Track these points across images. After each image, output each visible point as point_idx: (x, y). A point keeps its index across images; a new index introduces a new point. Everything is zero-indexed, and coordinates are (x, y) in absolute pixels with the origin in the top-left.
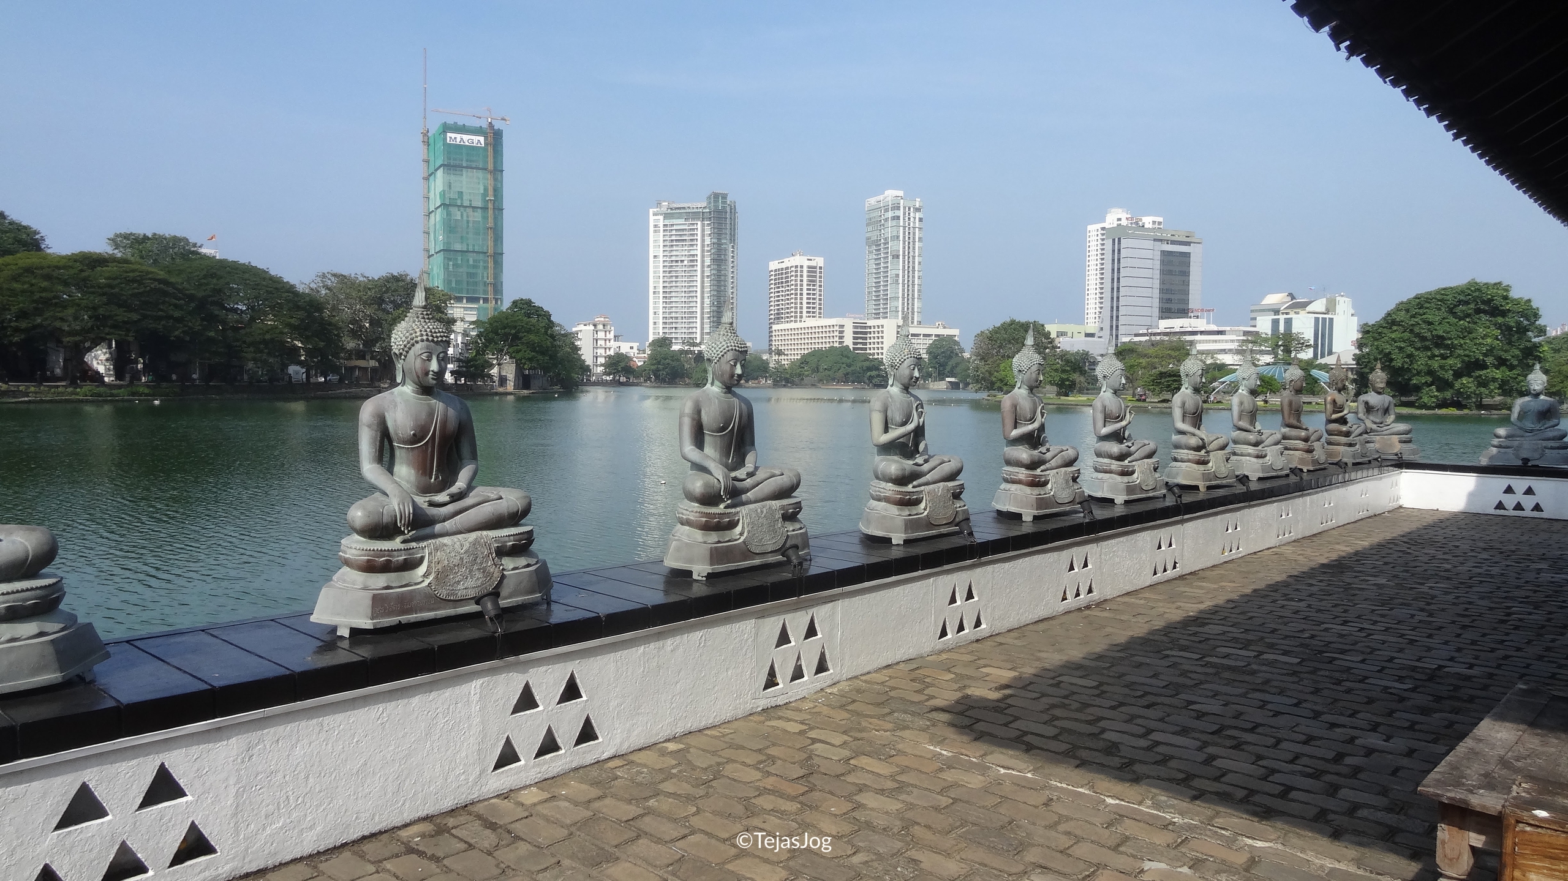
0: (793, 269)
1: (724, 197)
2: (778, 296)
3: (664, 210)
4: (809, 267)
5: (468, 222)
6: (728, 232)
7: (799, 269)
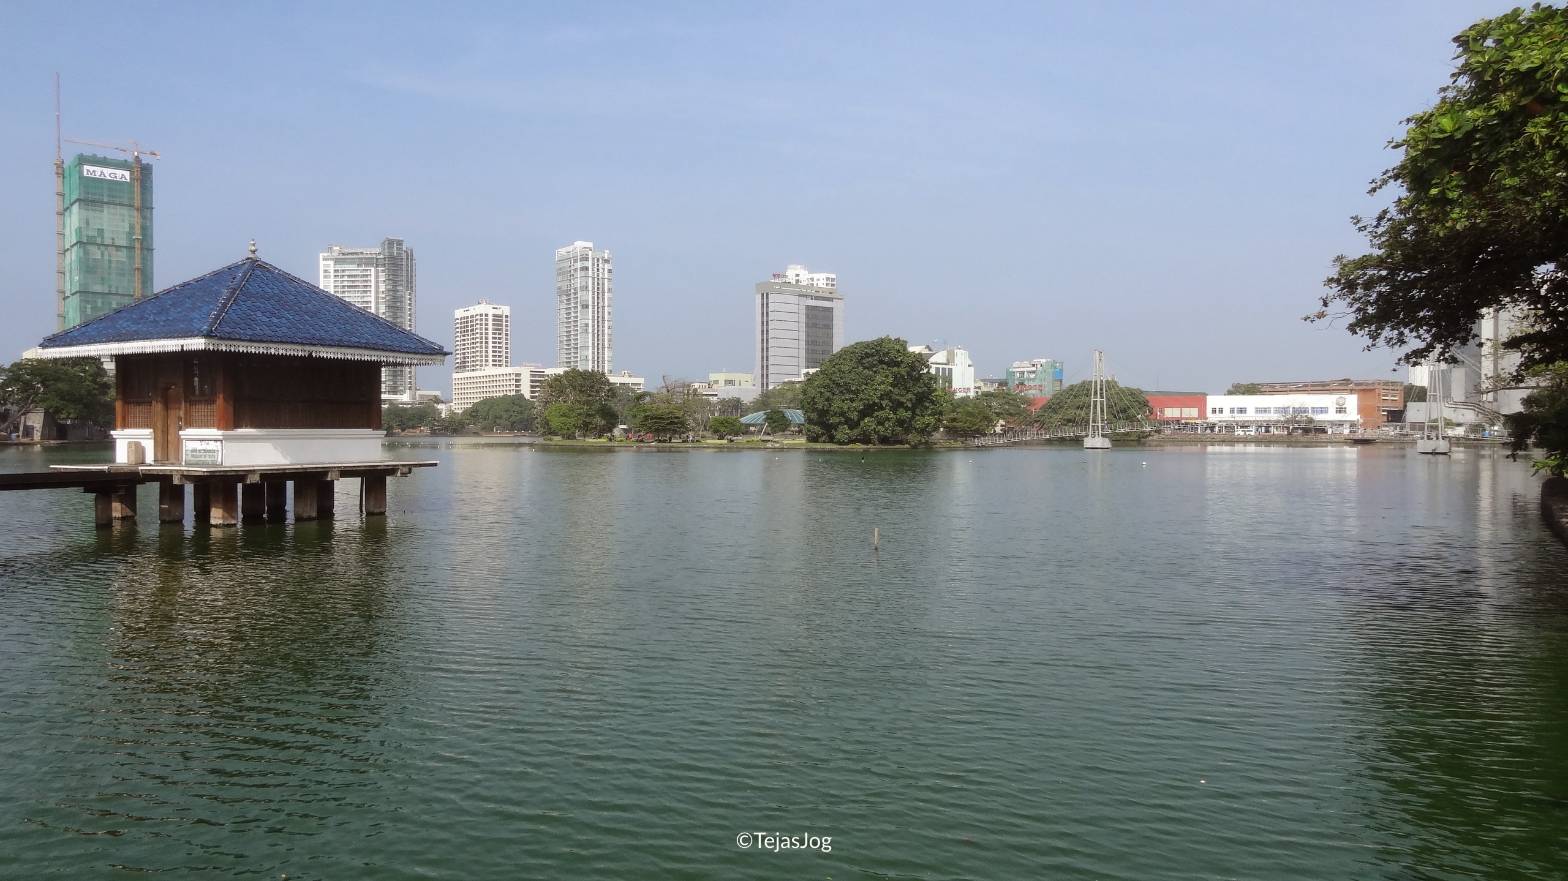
0: (478, 317)
1: (400, 243)
2: (464, 345)
3: (335, 255)
4: (494, 316)
5: (110, 261)
6: (404, 278)
7: (484, 317)
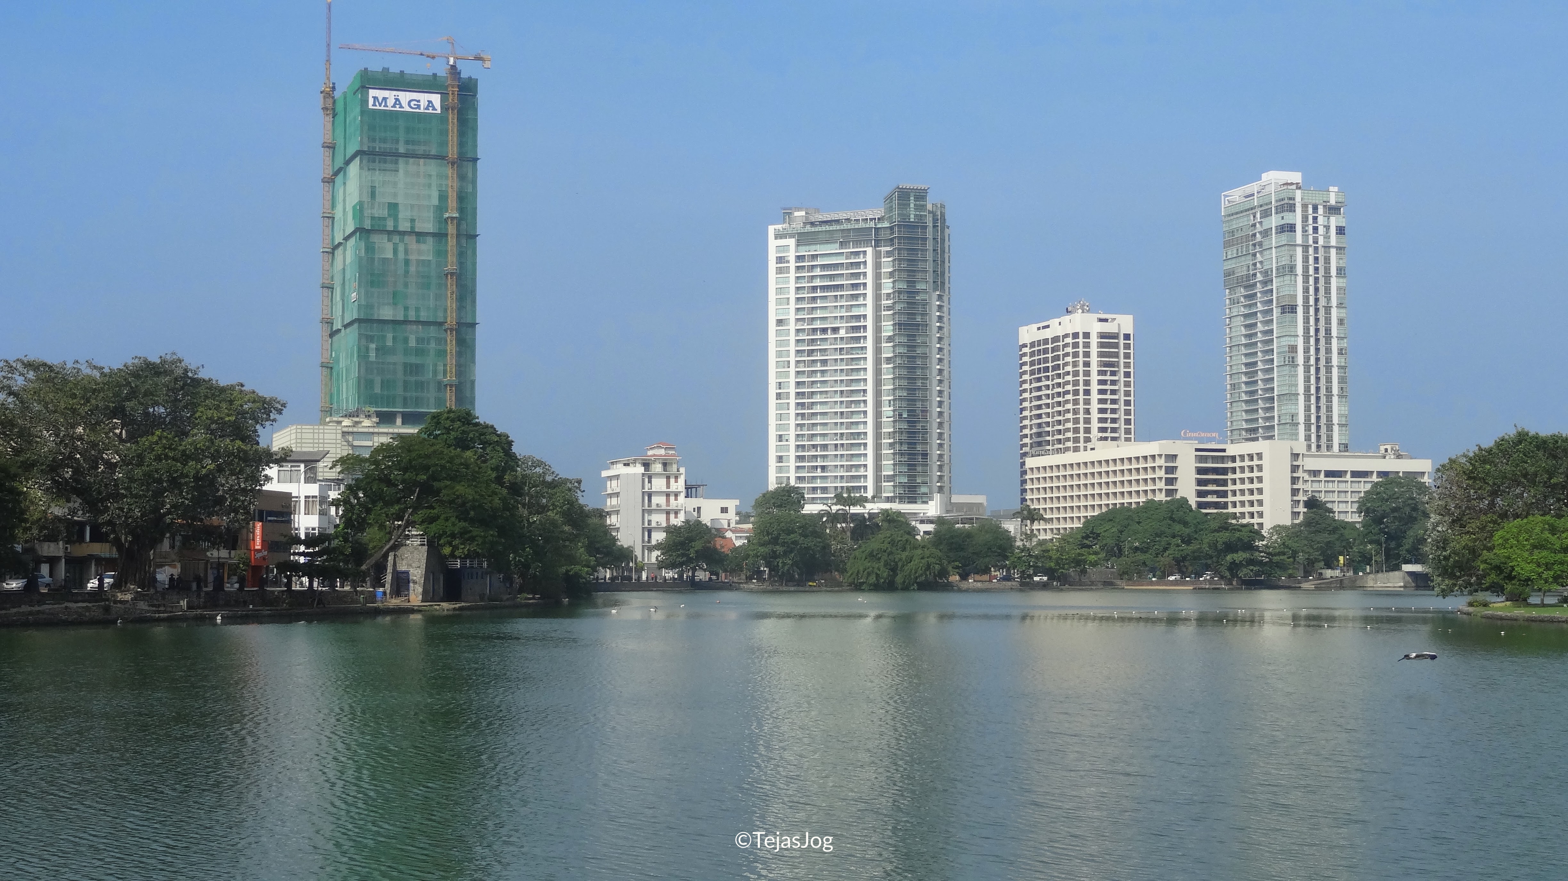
0: (1069, 340)
1: (921, 195)
2: (1039, 398)
3: (798, 226)
4: (1102, 335)
5: (407, 262)
6: (930, 266)
7: (1081, 340)
